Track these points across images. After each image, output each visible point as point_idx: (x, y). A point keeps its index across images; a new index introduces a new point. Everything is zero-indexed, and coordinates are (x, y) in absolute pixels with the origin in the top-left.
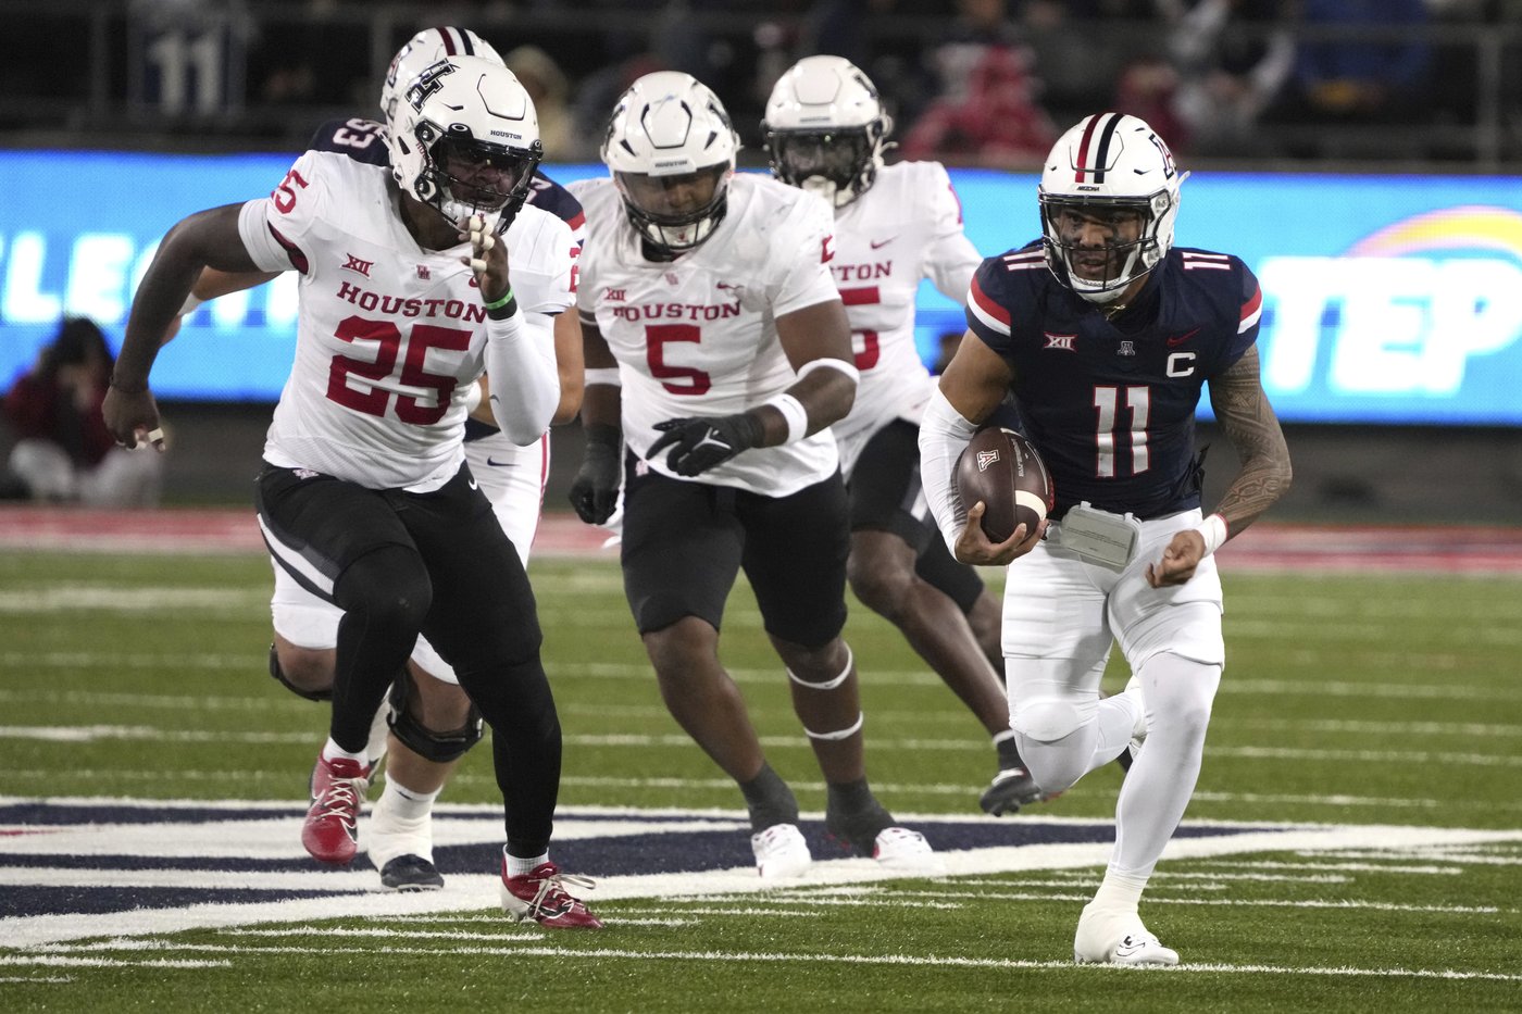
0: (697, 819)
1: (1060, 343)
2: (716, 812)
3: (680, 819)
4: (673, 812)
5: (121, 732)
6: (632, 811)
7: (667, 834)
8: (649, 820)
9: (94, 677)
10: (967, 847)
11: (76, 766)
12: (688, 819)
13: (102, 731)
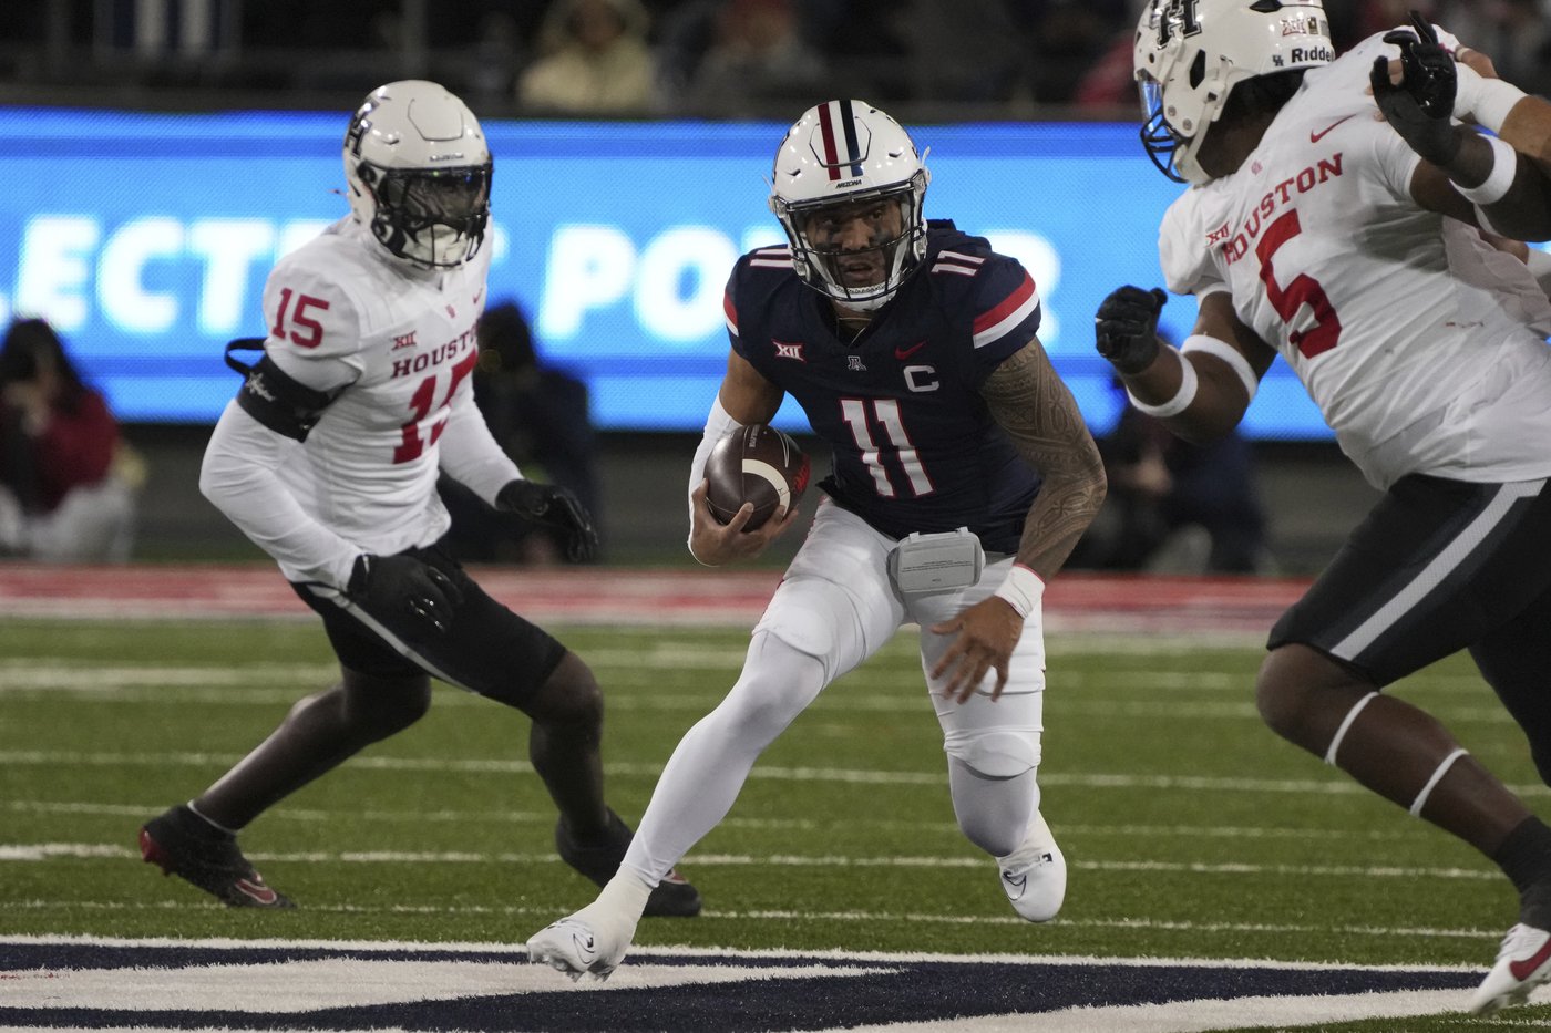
0: (813, 962)
1: (788, 351)
2: (837, 954)
3: (791, 963)
4: (781, 953)
5: (80, 850)
6: (729, 952)
7: (774, 980)
8: (750, 963)
9: (47, 779)
10: (1160, 1000)
11: (22, 896)
12: (801, 962)
13: (55, 849)
